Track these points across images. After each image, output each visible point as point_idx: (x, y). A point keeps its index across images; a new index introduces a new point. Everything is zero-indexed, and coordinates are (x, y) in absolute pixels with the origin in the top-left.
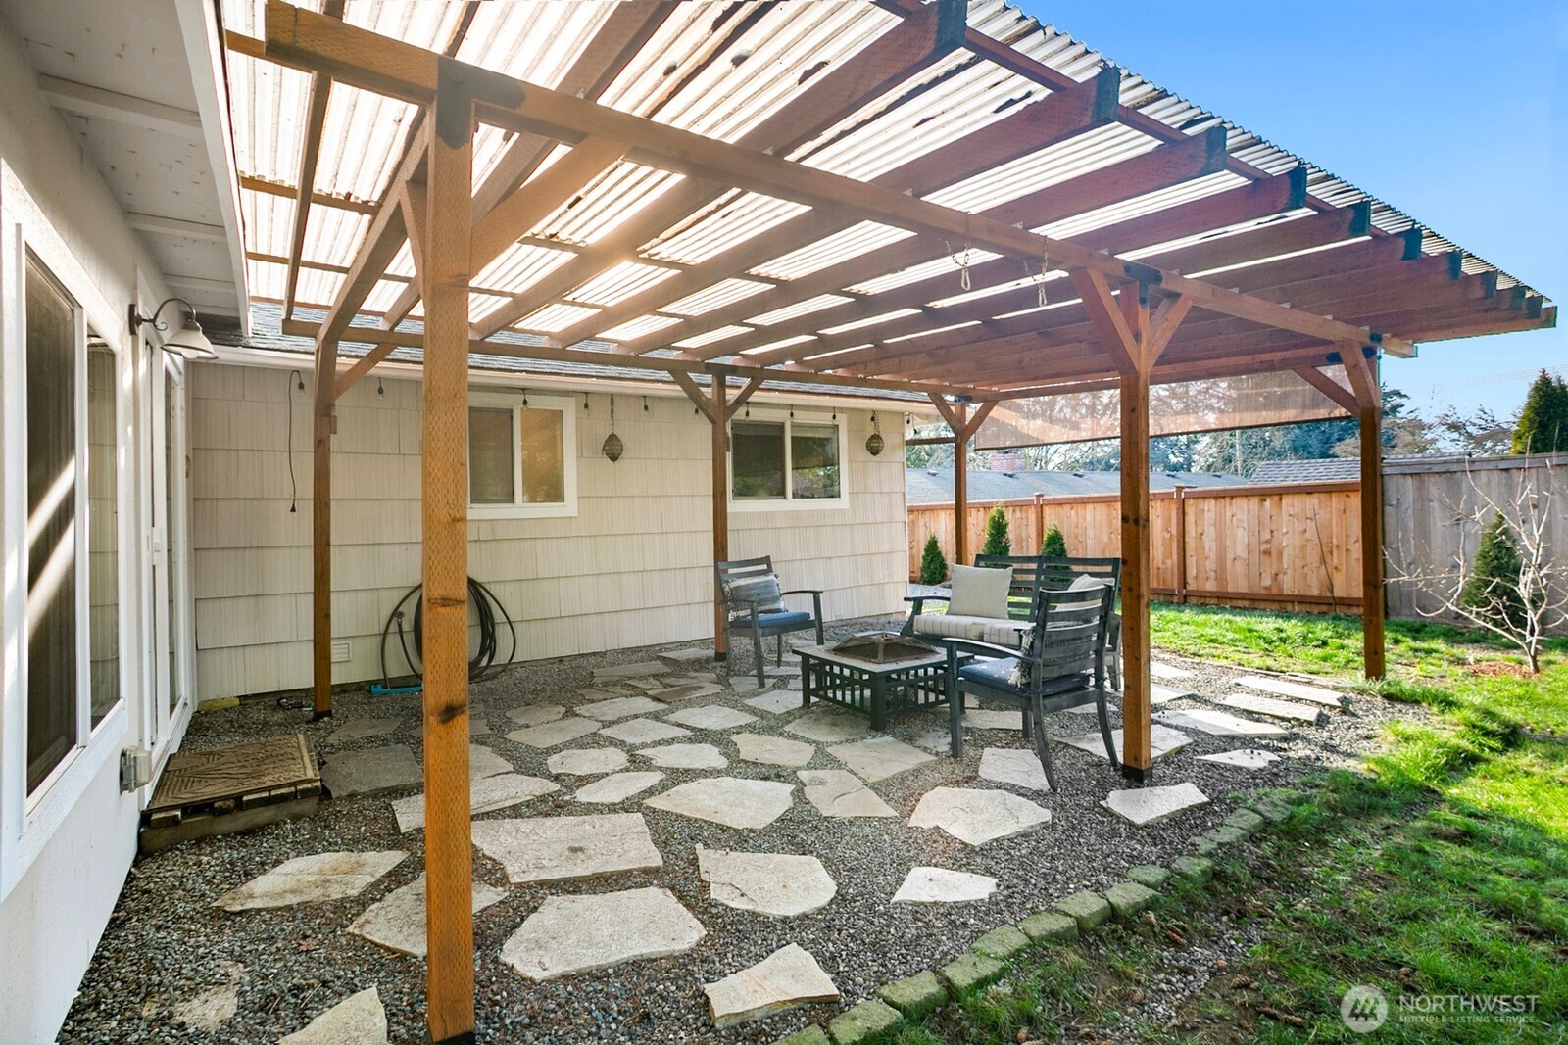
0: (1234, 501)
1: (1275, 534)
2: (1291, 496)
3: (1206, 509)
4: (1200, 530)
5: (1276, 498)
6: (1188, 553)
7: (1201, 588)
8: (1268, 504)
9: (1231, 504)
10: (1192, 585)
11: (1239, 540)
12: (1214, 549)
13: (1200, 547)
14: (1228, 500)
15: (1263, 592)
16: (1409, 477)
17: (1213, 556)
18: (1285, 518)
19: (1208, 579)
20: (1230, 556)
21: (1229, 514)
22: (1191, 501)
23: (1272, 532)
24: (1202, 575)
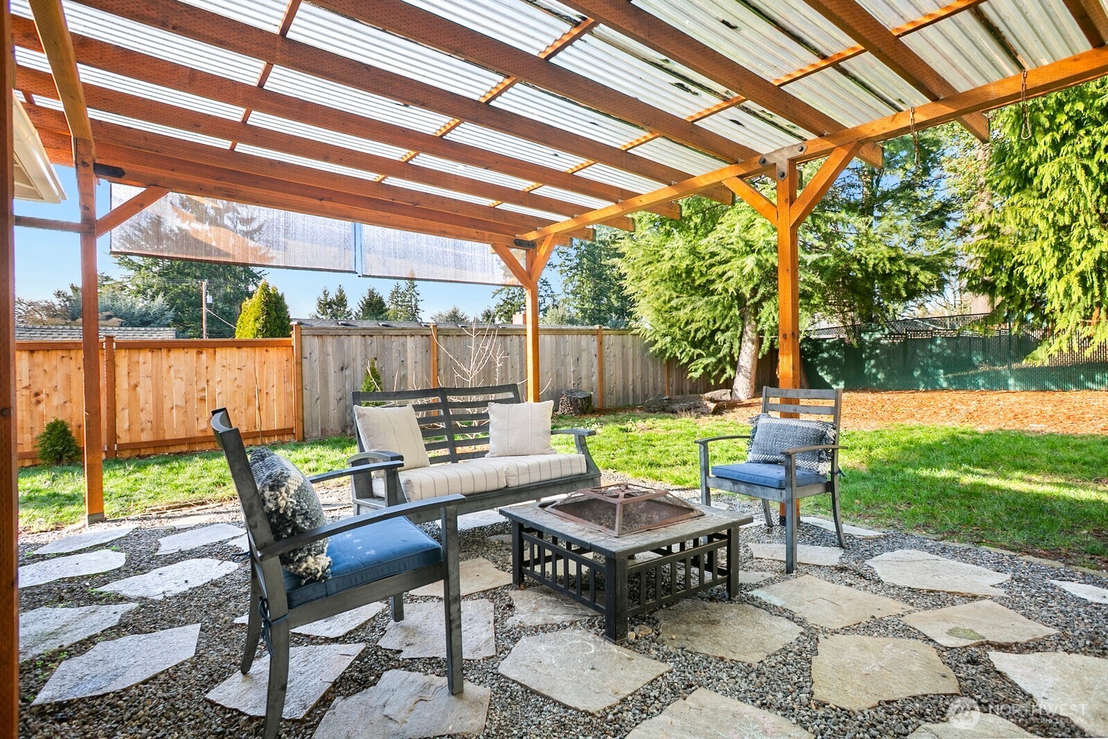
0: (172, 354)
1: (210, 383)
2: (224, 350)
3: (141, 360)
4: (133, 382)
5: (211, 351)
6: (119, 407)
7: (135, 440)
8: (204, 356)
9: (168, 356)
10: (124, 438)
11: (176, 392)
12: (151, 401)
13: (134, 399)
14: (164, 352)
15: (201, 435)
16: (316, 338)
17: (150, 407)
18: (218, 369)
19: (142, 430)
20: (167, 406)
21: (165, 366)
22: (123, 353)
23: (208, 381)
24: (136, 427)
